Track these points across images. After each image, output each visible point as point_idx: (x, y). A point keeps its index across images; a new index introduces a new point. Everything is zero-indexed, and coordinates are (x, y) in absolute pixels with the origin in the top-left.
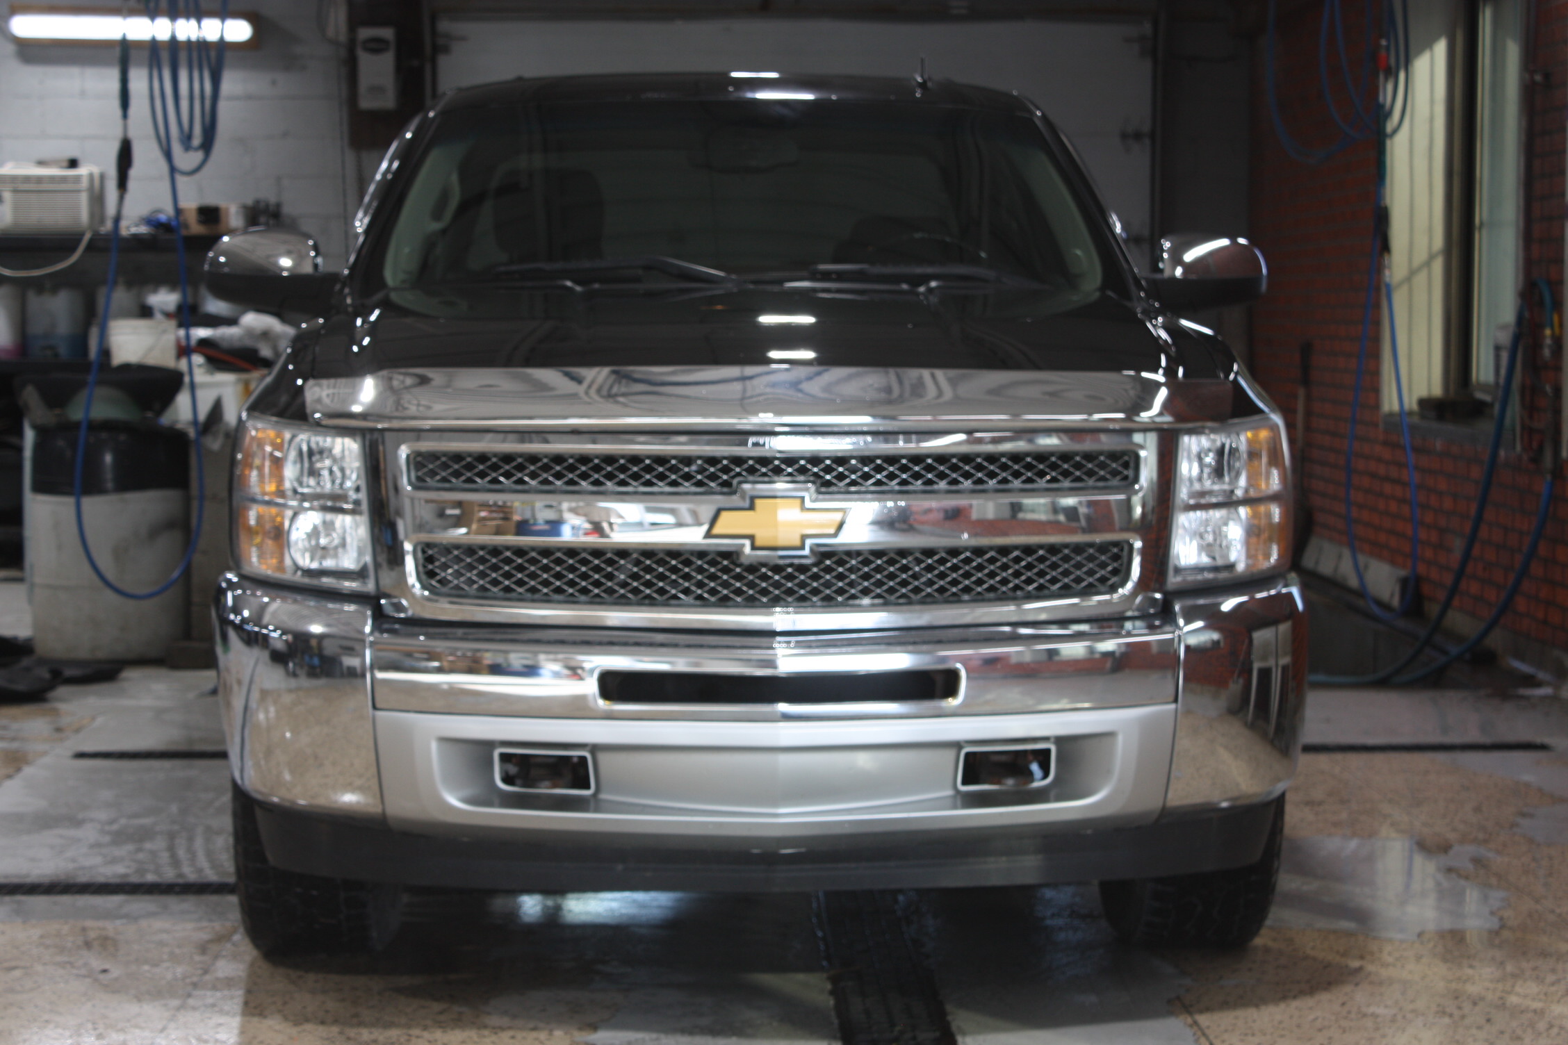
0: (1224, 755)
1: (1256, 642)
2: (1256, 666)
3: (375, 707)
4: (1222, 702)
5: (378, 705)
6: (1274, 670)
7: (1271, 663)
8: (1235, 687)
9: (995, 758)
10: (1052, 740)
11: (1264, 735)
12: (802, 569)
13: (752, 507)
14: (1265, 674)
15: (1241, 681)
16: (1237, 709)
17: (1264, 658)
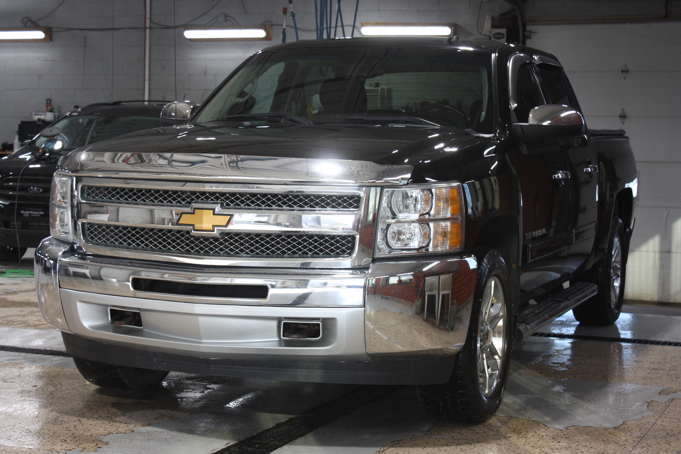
0: (416, 333)
1: (426, 282)
2: (427, 293)
3: (60, 287)
4: (414, 309)
5: (61, 286)
6: (437, 296)
7: (435, 292)
8: (418, 303)
9: (303, 326)
10: (321, 319)
11: (433, 324)
12: (216, 239)
13: (193, 213)
14: (432, 298)
15: (420, 300)
16: (420, 312)
17: (431, 290)
